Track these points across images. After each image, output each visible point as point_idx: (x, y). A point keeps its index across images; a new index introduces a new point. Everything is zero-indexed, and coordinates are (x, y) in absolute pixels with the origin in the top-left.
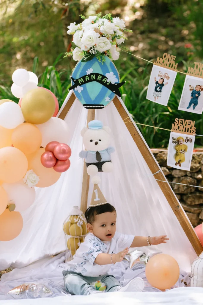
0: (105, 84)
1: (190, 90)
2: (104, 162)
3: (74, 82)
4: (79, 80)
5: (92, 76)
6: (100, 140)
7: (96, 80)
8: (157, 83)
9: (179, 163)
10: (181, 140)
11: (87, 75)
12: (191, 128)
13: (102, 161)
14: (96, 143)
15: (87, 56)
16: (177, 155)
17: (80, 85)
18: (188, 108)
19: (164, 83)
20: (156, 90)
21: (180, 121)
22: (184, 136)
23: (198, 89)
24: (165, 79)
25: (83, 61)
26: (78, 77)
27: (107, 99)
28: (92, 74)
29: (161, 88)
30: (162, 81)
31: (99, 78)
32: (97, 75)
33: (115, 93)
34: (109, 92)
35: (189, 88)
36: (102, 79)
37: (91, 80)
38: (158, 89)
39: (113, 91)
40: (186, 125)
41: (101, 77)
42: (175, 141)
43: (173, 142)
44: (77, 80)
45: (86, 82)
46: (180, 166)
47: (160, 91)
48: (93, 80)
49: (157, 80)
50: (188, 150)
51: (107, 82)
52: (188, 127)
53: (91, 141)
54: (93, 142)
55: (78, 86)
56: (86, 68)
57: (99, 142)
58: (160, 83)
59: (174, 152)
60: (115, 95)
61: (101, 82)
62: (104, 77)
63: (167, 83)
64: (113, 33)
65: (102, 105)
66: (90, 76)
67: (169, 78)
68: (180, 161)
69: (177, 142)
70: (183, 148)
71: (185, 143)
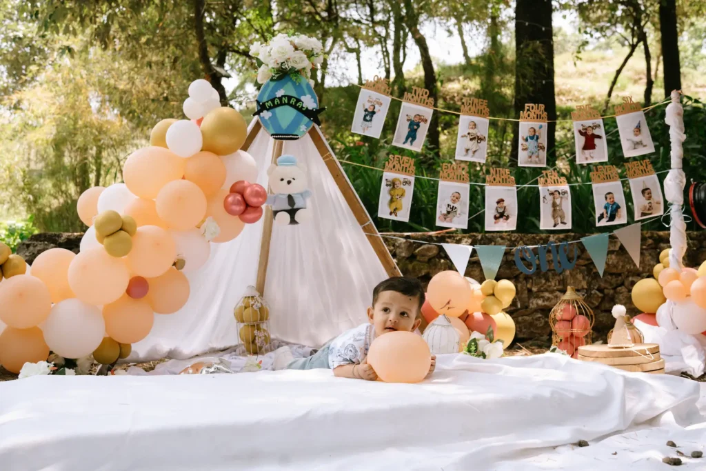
0: (300, 110)
1: (408, 120)
2: (298, 209)
3: (260, 106)
4: (266, 104)
5: (283, 98)
6: (294, 179)
7: (289, 104)
8: (366, 110)
9: (394, 212)
10: (397, 182)
11: (277, 98)
12: (409, 167)
13: (295, 207)
15: (277, 74)
16: (392, 201)
17: (268, 110)
18: (404, 143)
19: (375, 110)
20: (365, 119)
21: (396, 158)
22: (401, 177)
23: (417, 120)
24: (377, 106)
25: (272, 80)
26: (264, 99)
27: (303, 128)
28: (285, 96)
29: (372, 117)
30: (372, 107)
31: (293, 101)
32: (290, 98)
33: (313, 120)
34: (306, 119)
35: (406, 118)
36: (296, 103)
37: (281, 104)
38: (368, 118)
39: (310, 119)
40: (403, 163)
41: (295, 100)
42: (388, 183)
43: (387, 185)
44: (264, 104)
45: (275, 106)
46: (396, 215)
47: (371, 120)
48: (285, 104)
49: (367, 107)
50: (406, 194)
51: (302, 107)
52: (406, 165)
53: (282, 180)
54: (285, 181)
55: (265, 112)
56: (275, 89)
58: (370, 110)
60: (312, 123)
61: (295, 107)
62: (298, 100)
63: (379, 110)
65: (296, 135)
66: (280, 99)
67: (381, 104)
68: (395, 209)
69: (393, 184)
70: (400, 193)
71: (402, 186)
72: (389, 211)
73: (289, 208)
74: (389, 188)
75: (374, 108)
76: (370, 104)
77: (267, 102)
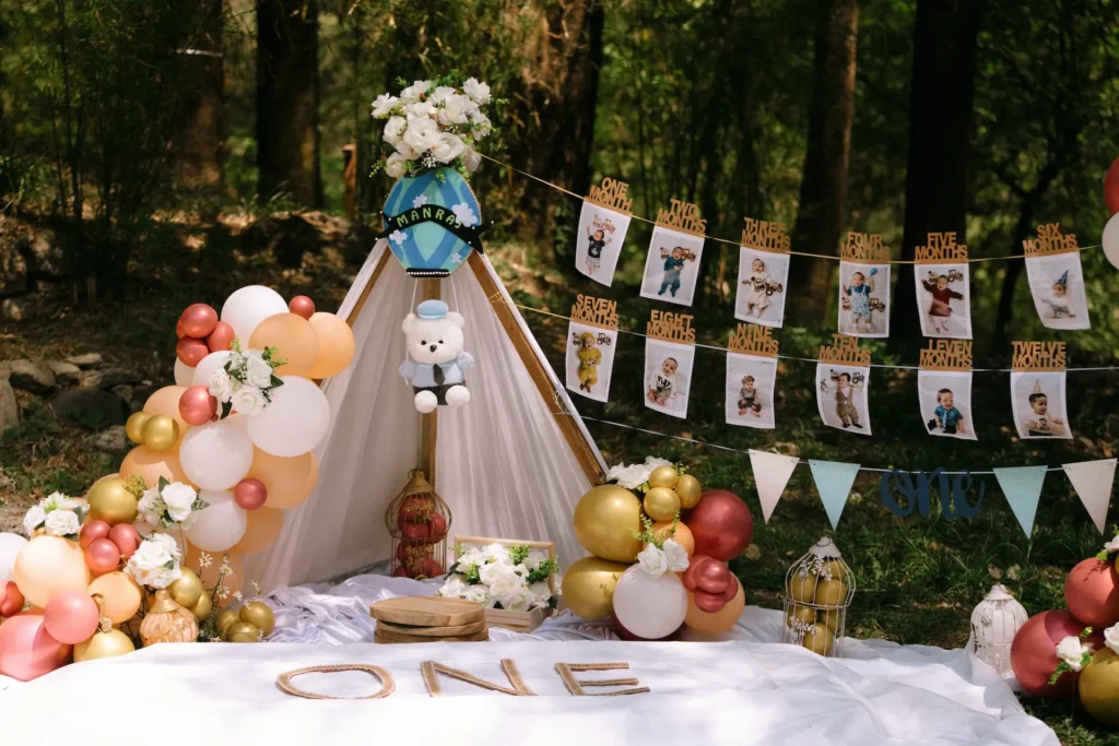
0: (450, 228)
1: (663, 256)
3: (389, 222)
4: (398, 219)
5: (425, 210)
6: (441, 342)
7: (433, 219)
8: (591, 238)
9: (585, 385)
10: (589, 339)
11: (414, 209)
12: (608, 315)
13: (445, 383)
14: (433, 349)
15: (416, 168)
16: (581, 369)
17: (401, 229)
18: (660, 293)
19: (604, 240)
20: (590, 254)
21: (586, 302)
22: (595, 330)
23: (678, 255)
24: (607, 232)
25: (407, 175)
26: (395, 212)
27: (455, 258)
28: (426, 206)
29: (599, 250)
30: (600, 234)
31: (439, 214)
32: (434, 208)
33: (471, 245)
34: (460, 243)
35: (660, 253)
36: (445, 216)
37: (422, 220)
38: (594, 252)
39: (466, 242)
40: (598, 309)
41: (443, 212)
44: (394, 219)
45: (412, 223)
46: (589, 391)
47: (598, 256)
48: (427, 219)
50: (602, 359)
51: (455, 223)
52: (602, 312)
53: (424, 343)
54: (428, 346)
55: (397, 232)
56: (416, 191)
57: (439, 345)
58: (597, 239)
59: (577, 362)
60: (471, 250)
61: (443, 223)
62: (448, 212)
63: (610, 240)
64: (466, 121)
65: (446, 271)
66: (420, 210)
67: (614, 229)
68: (588, 381)
69: (583, 342)
70: (593, 357)
71: (596, 346)
72: (579, 383)
73: (433, 384)
74: (577, 347)
75: (603, 237)
76: (596, 229)
77: (400, 216)
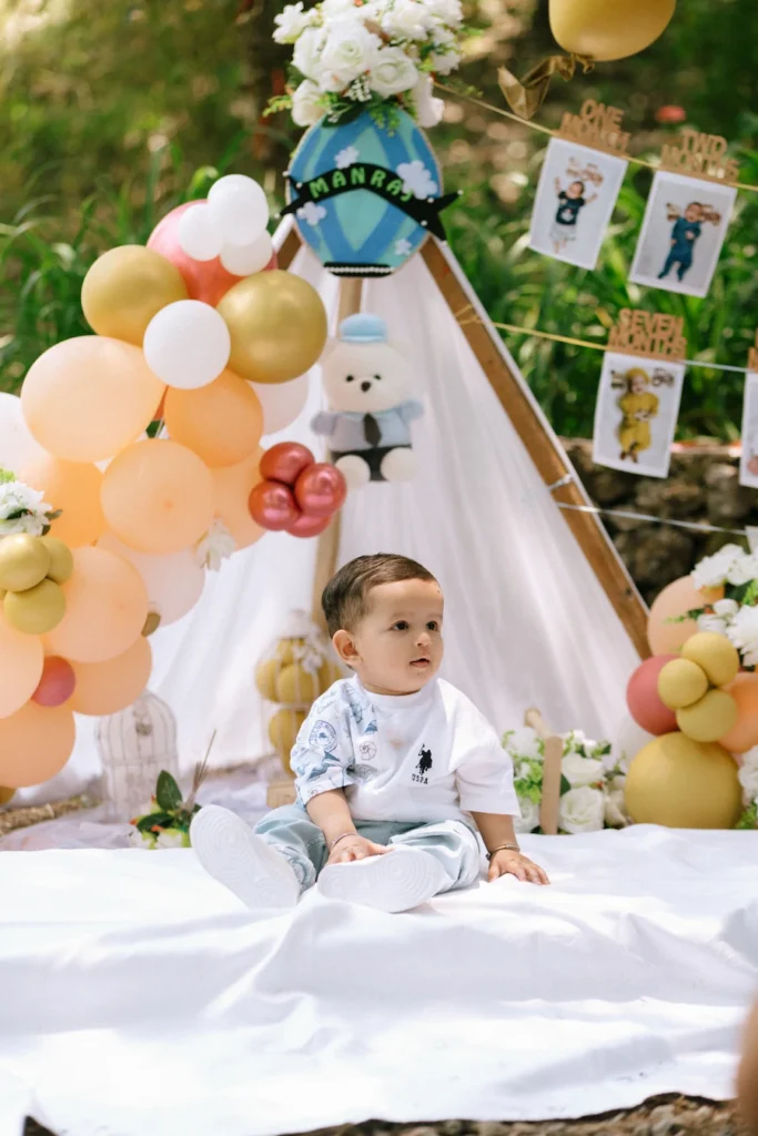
0: (395, 200)
1: (670, 217)
2: (388, 449)
3: (299, 191)
4: (312, 185)
5: (354, 172)
6: (378, 377)
7: (367, 186)
8: (562, 195)
9: (630, 452)
10: (639, 379)
11: (336, 170)
12: (671, 340)
13: (383, 443)
14: (366, 386)
15: (338, 109)
16: (625, 425)
17: (316, 201)
18: (661, 276)
19: (585, 196)
20: (560, 220)
21: (636, 319)
22: (648, 365)
23: (693, 216)
24: (589, 185)
25: (326, 124)
26: (308, 175)
27: (401, 246)
28: (356, 166)
29: (575, 212)
30: (577, 188)
31: (377, 178)
32: (370, 169)
33: (427, 227)
34: (409, 224)
35: (665, 212)
36: (386, 182)
37: (349, 187)
38: (567, 216)
39: (419, 220)
40: (654, 330)
41: (383, 176)
42: (618, 381)
43: (614, 385)
44: (306, 186)
45: (334, 192)
46: (635, 461)
47: (572, 222)
48: (358, 186)
49: (564, 187)
50: (661, 408)
51: (401, 194)
52: (660, 335)
53: (350, 379)
54: (357, 384)
56: (335, 147)
57: (375, 383)
58: (573, 196)
59: (617, 417)
60: (427, 235)
61: (382, 192)
62: (391, 176)
63: (595, 196)
64: (425, 38)
65: (386, 266)
66: (346, 172)
67: (600, 179)
68: (634, 446)
69: (628, 383)
70: (646, 406)
71: (651, 389)
72: (618, 449)
73: (365, 445)
74: (618, 392)
75: (582, 191)
76: (571, 180)
77: (315, 180)
